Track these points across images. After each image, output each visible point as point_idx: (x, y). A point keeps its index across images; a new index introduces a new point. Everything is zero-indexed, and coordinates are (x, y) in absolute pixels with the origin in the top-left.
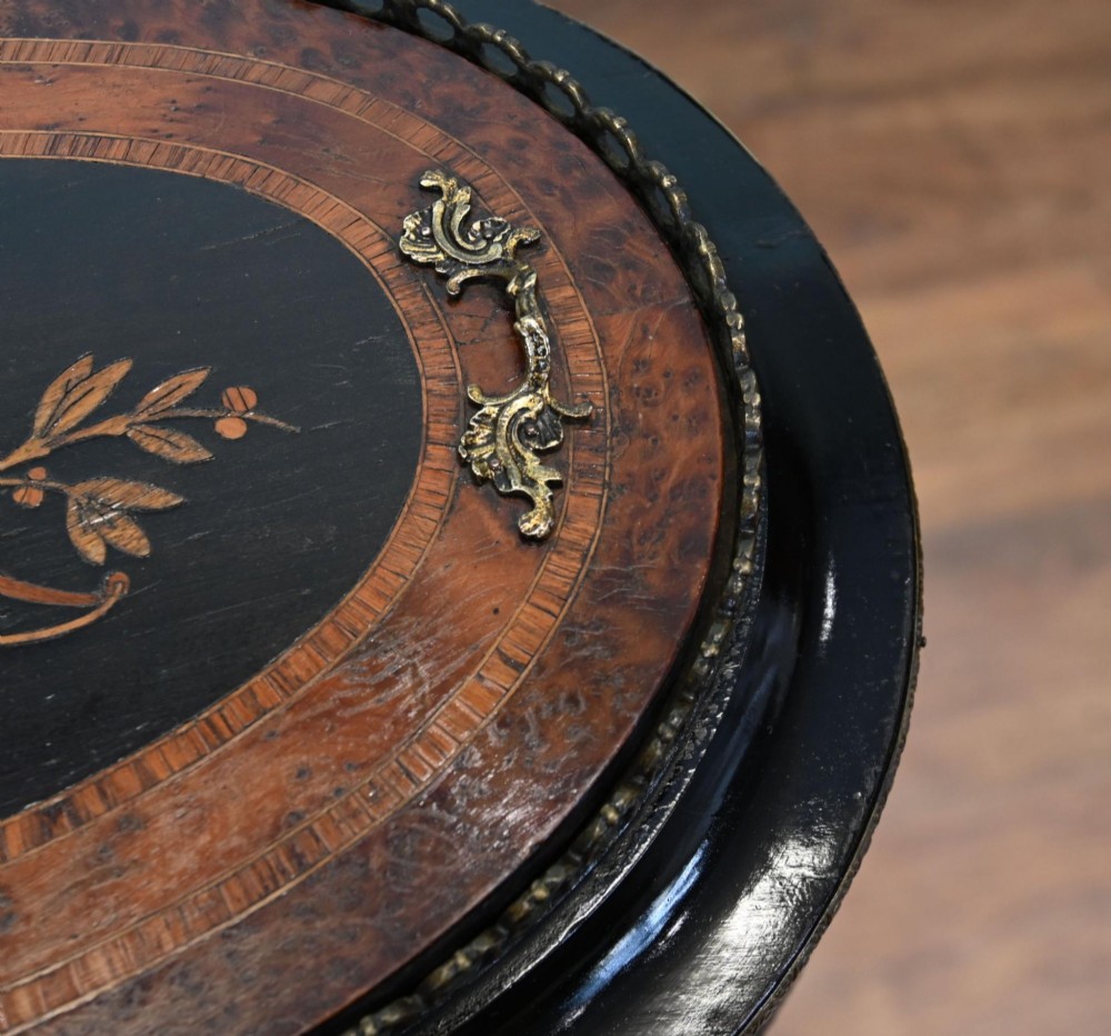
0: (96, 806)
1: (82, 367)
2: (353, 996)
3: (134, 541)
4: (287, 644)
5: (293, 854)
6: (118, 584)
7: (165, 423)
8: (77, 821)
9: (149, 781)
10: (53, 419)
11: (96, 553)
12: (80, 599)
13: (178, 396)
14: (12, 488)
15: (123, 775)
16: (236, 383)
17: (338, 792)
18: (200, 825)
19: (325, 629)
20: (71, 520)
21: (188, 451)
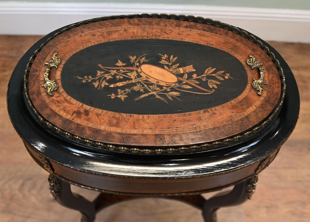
0: (210, 111)
1: (210, 68)
2: (236, 134)
3: (215, 87)
4: (232, 100)
5: (231, 119)
6: (214, 90)
7: (219, 75)
8: (208, 112)
9: (216, 110)
10: (207, 73)
11: (211, 87)
12: (209, 91)
13: (221, 73)
14: (202, 79)
15: (213, 109)
16: (227, 73)
17: (236, 115)
18: (221, 115)
19: (236, 99)
20: (208, 83)
21: (222, 79)
